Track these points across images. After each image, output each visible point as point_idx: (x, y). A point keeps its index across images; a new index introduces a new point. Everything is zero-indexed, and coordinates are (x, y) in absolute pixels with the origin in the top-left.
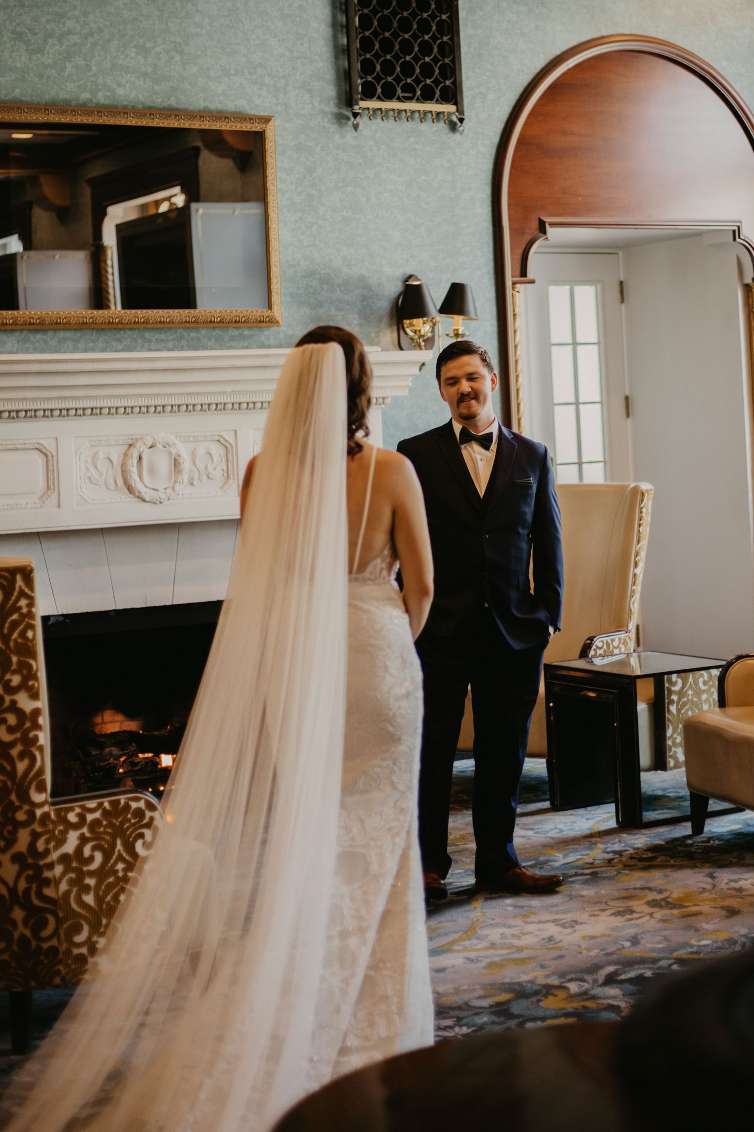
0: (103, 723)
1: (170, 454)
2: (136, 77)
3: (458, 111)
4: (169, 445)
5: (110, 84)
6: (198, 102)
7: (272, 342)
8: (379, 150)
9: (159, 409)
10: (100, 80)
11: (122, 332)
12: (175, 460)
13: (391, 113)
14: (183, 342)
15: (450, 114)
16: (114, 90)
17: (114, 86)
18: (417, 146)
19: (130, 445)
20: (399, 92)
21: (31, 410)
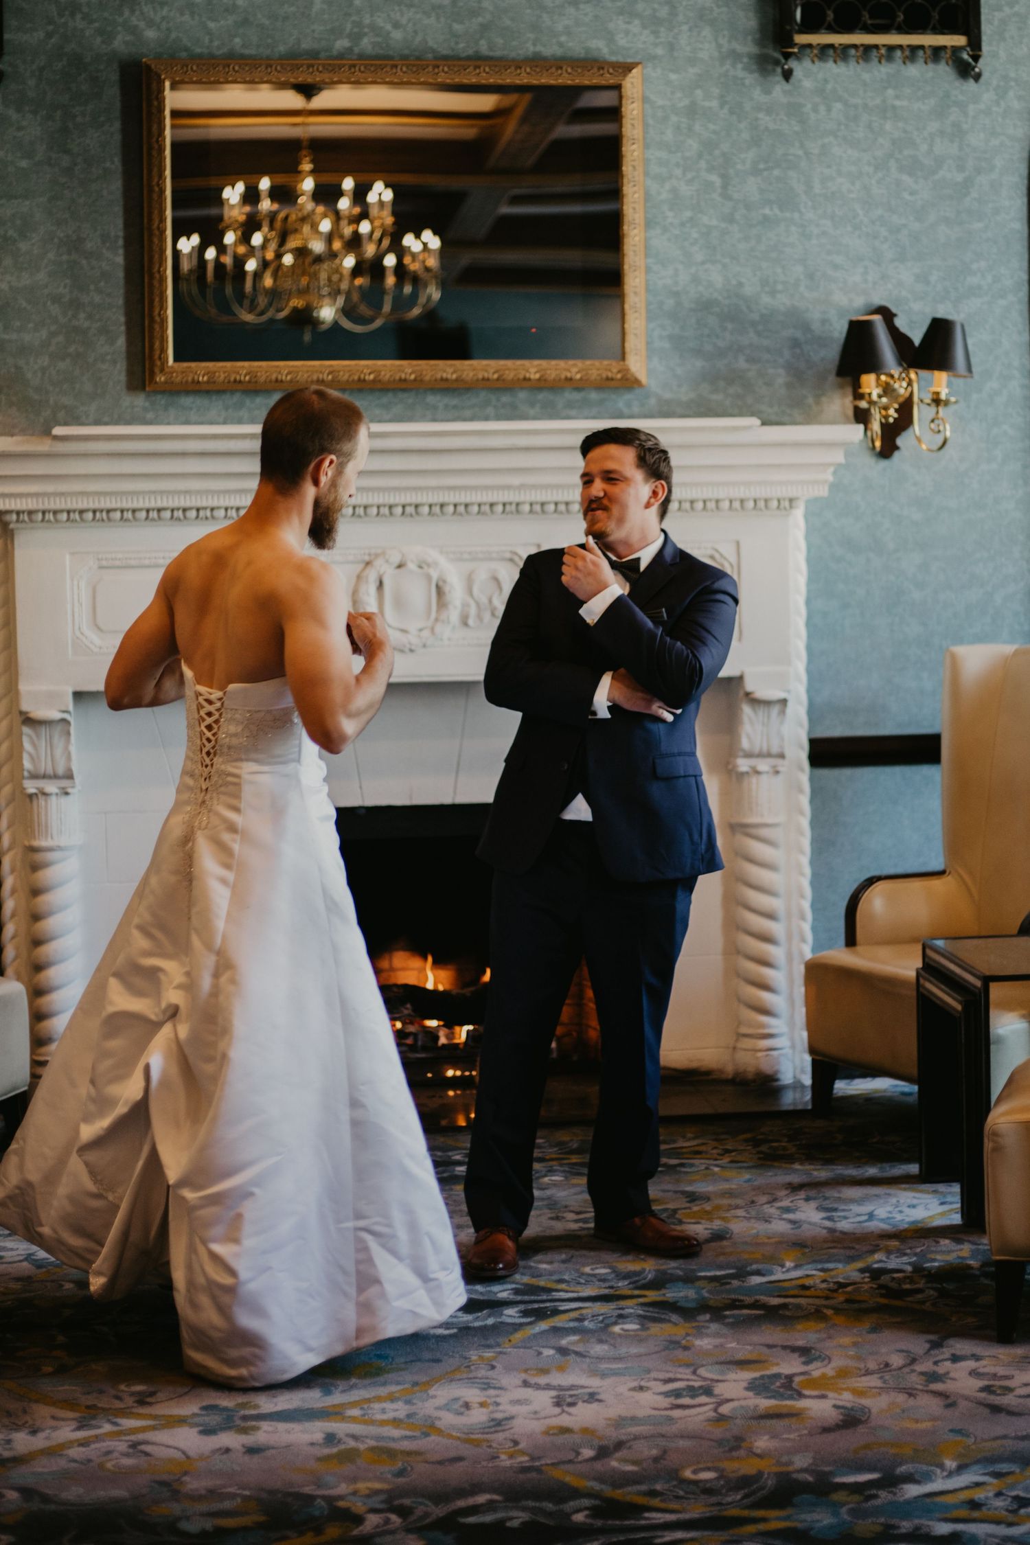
0: (392, 969)
1: (429, 578)
2: (424, 13)
3: (970, 44)
4: (429, 565)
5: (382, 25)
6: (528, 47)
7: (636, 410)
8: (829, 110)
9: (409, 510)
10: (367, 21)
11: (390, 395)
12: (438, 587)
13: (853, 52)
14: (490, 410)
15: (956, 50)
16: (389, 33)
17: (389, 27)
18: (897, 103)
19: (368, 564)
20: (866, 16)
21: (205, 508)
